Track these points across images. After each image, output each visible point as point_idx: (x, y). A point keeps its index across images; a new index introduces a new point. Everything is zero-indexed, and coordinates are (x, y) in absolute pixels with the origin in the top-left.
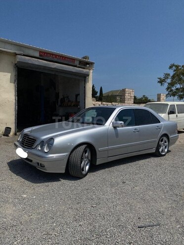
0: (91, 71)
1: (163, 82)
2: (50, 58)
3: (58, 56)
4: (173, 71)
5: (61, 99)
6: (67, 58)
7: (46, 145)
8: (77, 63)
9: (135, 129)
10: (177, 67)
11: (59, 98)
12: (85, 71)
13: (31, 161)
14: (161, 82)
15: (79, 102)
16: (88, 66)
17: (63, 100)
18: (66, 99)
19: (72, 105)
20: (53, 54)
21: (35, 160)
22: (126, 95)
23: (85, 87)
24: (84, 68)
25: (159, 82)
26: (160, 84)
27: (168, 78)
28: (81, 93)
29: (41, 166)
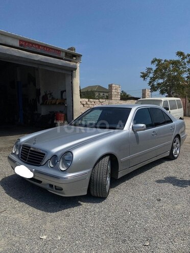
0: (78, 65)
1: (146, 76)
2: (32, 49)
3: (42, 46)
4: (155, 65)
5: (43, 97)
6: (52, 49)
7: (61, 161)
8: (63, 55)
9: (154, 132)
10: (159, 61)
11: (40, 95)
12: (72, 64)
13: (40, 182)
14: (144, 76)
15: (66, 99)
16: (75, 58)
17: (45, 98)
18: (49, 96)
19: (57, 103)
20: (36, 44)
21: (46, 181)
22: (113, 91)
23: (72, 83)
24: (70, 61)
25: (142, 77)
26: (142, 79)
27: (150, 73)
28: (68, 89)
29: (56, 189)
